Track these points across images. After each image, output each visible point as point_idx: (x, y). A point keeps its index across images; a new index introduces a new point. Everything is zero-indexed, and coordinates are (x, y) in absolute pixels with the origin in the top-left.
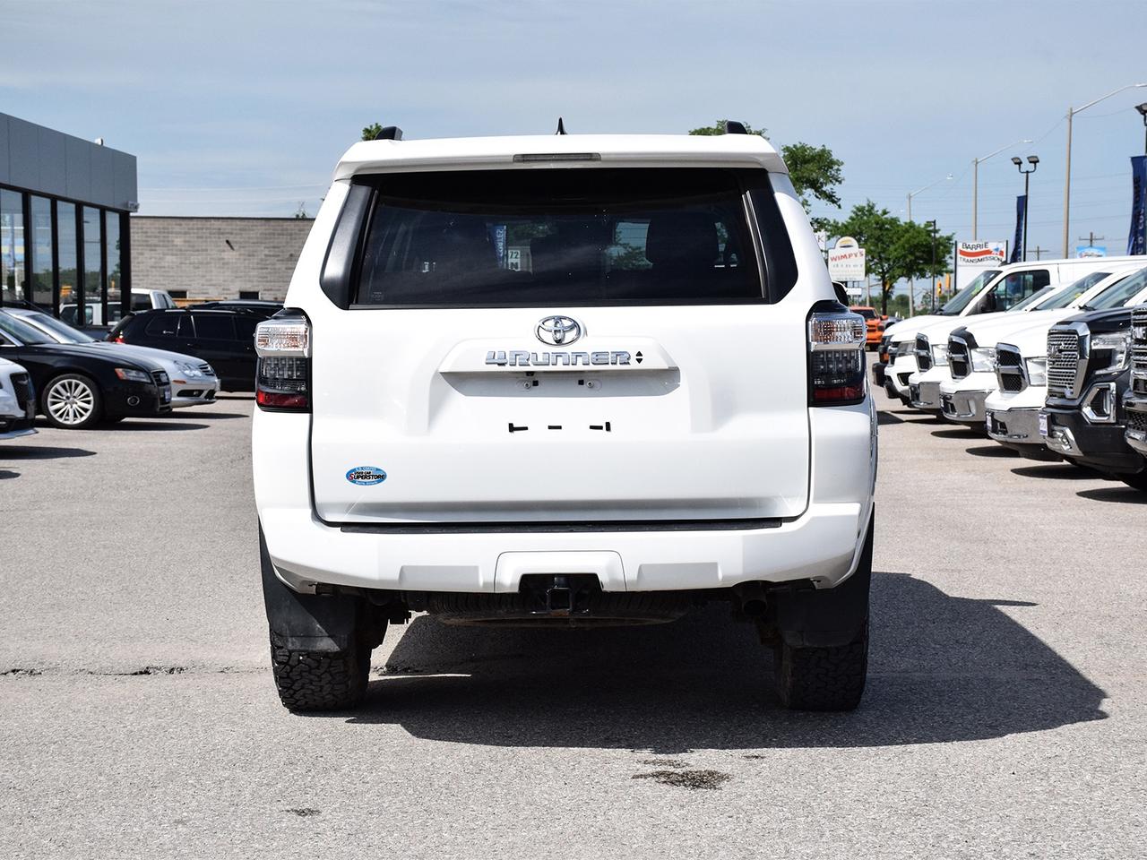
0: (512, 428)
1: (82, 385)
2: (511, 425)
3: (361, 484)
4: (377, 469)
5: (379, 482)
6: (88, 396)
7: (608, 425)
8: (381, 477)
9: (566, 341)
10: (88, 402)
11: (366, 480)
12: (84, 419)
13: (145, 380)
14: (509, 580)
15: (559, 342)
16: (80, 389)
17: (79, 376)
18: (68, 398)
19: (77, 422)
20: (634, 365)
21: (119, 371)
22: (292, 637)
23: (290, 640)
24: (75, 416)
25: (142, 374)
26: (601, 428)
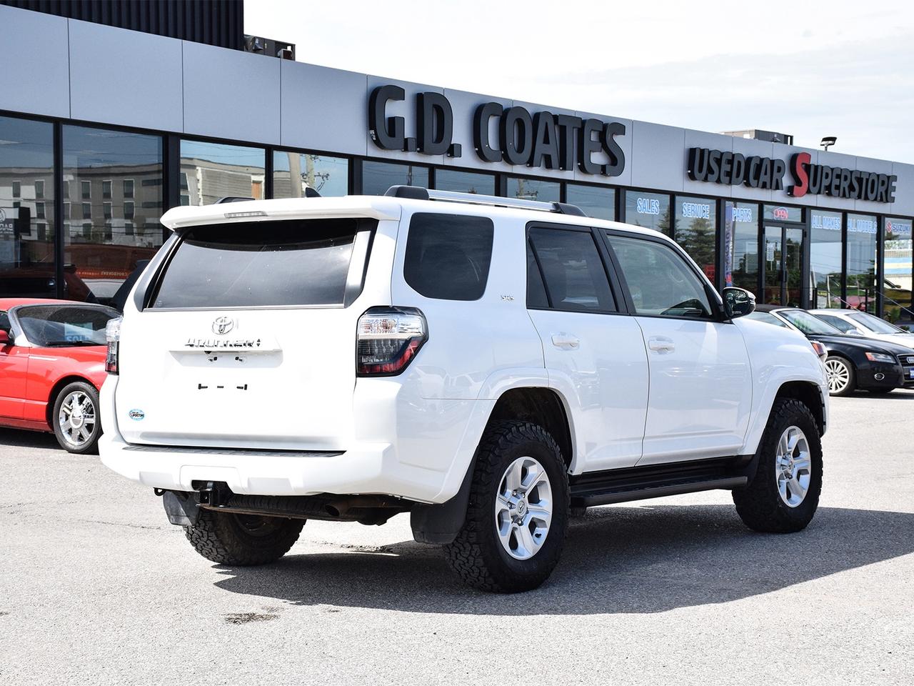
0: (200, 387)
1: (841, 365)
2: (200, 385)
6: (845, 372)
7: (246, 386)
9: (225, 332)
10: (845, 377)
12: (842, 389)
13: (892, 362)
14: (186, 484)
15: (221, 332)
16: (840, 367)
17: (840, 358)
18: (832, 373)
19: (840, 390)
20: (255, 348)
21: (869, 354)
22: (172, 515)
24: (836, 388)
25: (889, 357)
26: (242, 388)
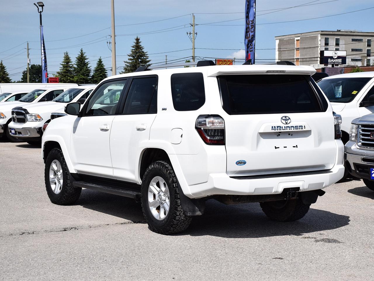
0: (276, 148)
2: (275, 147)
3: (239, 165)
4: (244, 161)
5: (244, 164)
7: (297, 146)
8: (245, 163)
9: (288, 123)
11: (241, 164)
14: (280, 190)
15: (287, 123)
20: (304, 129)
22: (189, 212)
23: (188, 213)
26: (295, 147)
